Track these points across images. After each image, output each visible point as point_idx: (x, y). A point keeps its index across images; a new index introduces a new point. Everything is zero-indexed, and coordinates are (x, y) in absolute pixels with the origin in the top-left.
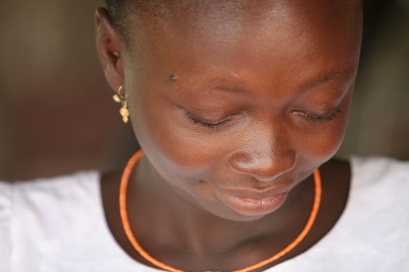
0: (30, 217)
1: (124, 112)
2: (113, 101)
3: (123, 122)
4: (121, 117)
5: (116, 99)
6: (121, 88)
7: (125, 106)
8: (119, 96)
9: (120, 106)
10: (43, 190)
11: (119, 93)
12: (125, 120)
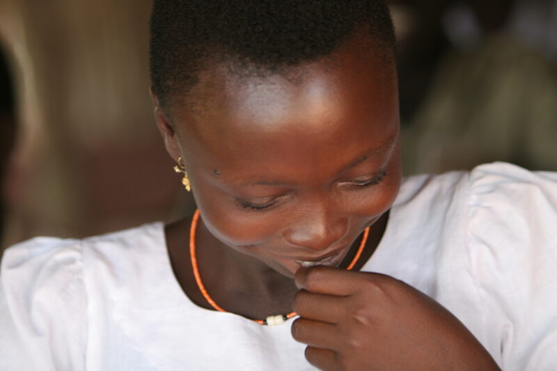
0: (102, 266)
1: (186, 182)
2: (174, 171)
3: (186, 190)
4: (185, 186)
5: (177, 170)
6: (180, 158)
7: (186, 176)
8: (179, 168)
9: (181, 176)
10: (111, 241)
11: (179, 164)
12: (188, 188)
